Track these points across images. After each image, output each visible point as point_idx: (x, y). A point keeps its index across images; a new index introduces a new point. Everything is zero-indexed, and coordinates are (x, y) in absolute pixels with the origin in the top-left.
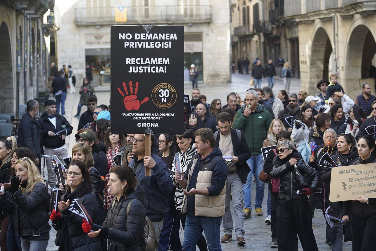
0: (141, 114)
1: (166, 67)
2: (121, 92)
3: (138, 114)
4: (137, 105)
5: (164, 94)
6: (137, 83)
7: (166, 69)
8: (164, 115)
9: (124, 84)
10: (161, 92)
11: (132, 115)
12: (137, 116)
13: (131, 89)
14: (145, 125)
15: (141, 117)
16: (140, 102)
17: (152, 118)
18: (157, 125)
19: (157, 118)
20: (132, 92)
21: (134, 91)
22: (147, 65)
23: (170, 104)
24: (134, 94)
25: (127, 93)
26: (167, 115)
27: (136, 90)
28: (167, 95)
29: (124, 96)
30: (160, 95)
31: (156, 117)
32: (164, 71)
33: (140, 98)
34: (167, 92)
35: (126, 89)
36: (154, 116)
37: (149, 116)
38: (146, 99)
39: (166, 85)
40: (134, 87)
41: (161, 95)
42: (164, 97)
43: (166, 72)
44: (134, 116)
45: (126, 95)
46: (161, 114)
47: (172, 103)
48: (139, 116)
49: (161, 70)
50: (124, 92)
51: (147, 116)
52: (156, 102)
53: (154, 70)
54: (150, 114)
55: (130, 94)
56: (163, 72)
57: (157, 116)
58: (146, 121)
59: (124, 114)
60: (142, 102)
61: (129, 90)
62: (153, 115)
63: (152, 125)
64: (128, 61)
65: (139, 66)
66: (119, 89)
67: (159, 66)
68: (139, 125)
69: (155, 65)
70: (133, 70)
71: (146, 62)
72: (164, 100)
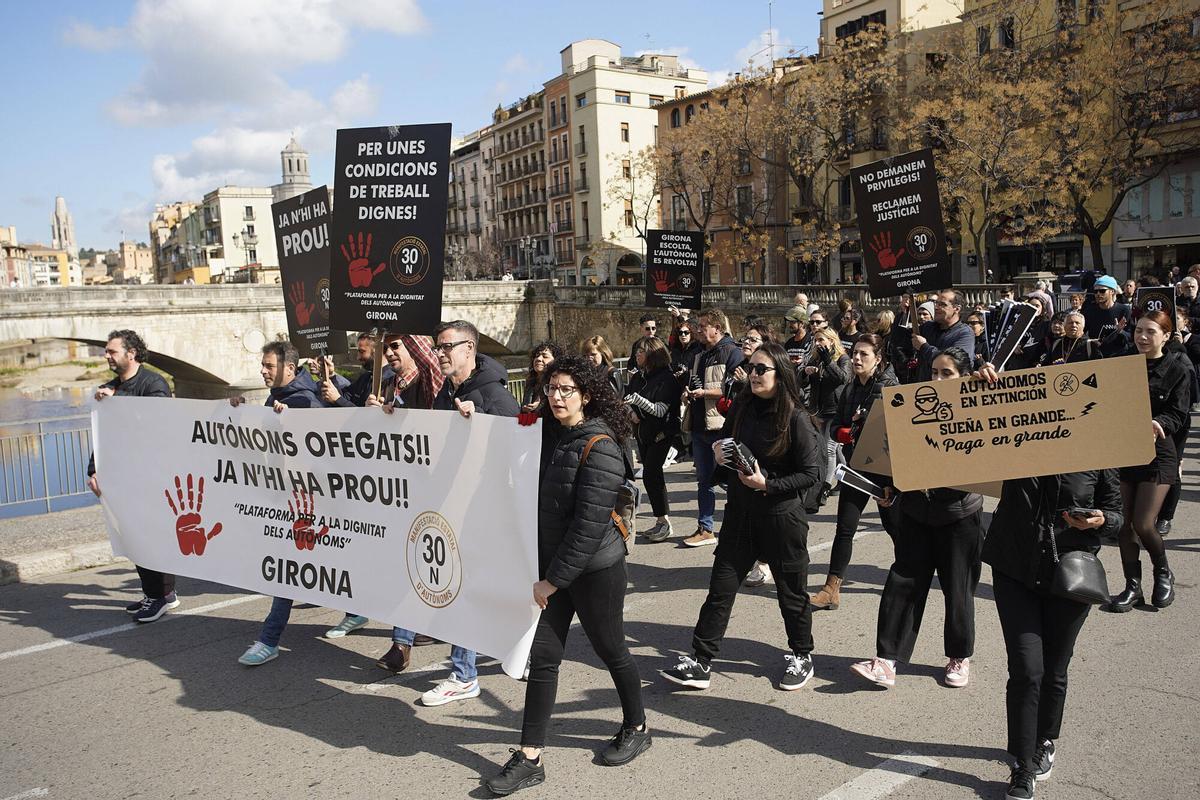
0: (898, 271)
1: (917, 207)
2: (873, 247)
3: (896, 272)
4: (893, 260)
5: (921, 241)
6: (889, 232)
7: (918, 210)
8: (925, 267)
9: (875, 237)
10: (917, 238)
11: (890, 273)
12: (894, 274)
13: (884, 241)
14: (905, 283)
15: (900, 274)
16: (895, 256)
17: (912, 274)
18: (918, 282)
19: (917, 273)
20: (885, 245)
21: (887, 243)
22: (896, 208)
23: (929, 253)
24: (887, 247)
25: (880, 248)
26: (928, 267)
27: (889, 241)
28: (924, 242)
29: (877, 251)
30: (916, 243)
32: (916, 212)
33: (895, 251)
34: (923, 237)
35: (878, 242)
36: (914, 271)
37: (908, 272)
38: (902, 252)
39: (921, 229)
40: (886, 238)
41: (918, 242)
42: (921, 245)
43: (918, 212)
44: (892, 274)
45: (879, 250)
46: (921, 268)
47: (932, 251)
48: (897, 274)
49: (913, 211)
50: (876, 246)
51: (905, 272)
52: (912, 252)
53: (905, 212)
54: (909, 269)
55: (883, 248)
58: (906, 279)
59: (881, 274)
60: (898, 256)
61: (881, 244)
62: (912, 269)
63: (913, 282)
64: (875, 208)
65: (887, 211)
66: (871, 244)
67: (909, 206)
68: (899, 285)
69: (905, 206)
70: (881, 218)
71: (894, 205)
72: (922, 249)
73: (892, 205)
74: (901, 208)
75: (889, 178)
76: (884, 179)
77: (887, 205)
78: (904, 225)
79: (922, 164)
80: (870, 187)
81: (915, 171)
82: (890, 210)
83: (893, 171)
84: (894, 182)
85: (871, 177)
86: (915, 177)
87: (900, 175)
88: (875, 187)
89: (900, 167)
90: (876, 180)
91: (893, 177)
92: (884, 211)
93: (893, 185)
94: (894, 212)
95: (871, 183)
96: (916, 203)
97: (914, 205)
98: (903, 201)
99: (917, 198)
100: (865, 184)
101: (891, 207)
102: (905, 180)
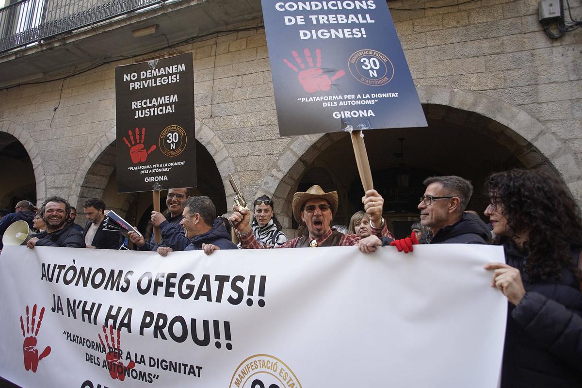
0: (148, 167)
1: (173, 105)
2: (127, 143)
3: (145, 167)
4: (144, 156)
5: (173, 138)
6: (144, 129)
7: (173, 109)
8: (173, 164)
9: (130, 132)
10: (170, 136)
11: (139, 168)
12: (144, 169)
13: (138, 137)
14: (152, 179)
15: (149, 169)
16: (147, 152)
17: (160, 170)
18: (166, 178)
19: (166, 170)
20: (138, 141)
21: (140, 139)
22: (154, 106)
23: (179, 151)
24: (140, 143)
25: (133, 143)
26: (176, 164)
27: (143, 137)
28: (175, 140)
29: (130, 146)
30: (168, 141)
31: (164, 168)
32: (172, 110)
33: (147, 147)
34: (175, 135)
35: (132, 138)
36: (163, 167)
37: (157, 168)
38: (154, 147)
39: (174, 127)
40: (140, 134)
41: (170, 140)
42: (173, 142)
43: (174, 111)
44: (141, 170)
45: (132, 145)
46: (170, 164)
47: (182, 148)
48: (146, 169)
49: (169, 110)
50: (130, 142)
51: (154, 168)
52: (164, 150)
53: (161, 110)
54: (158, 166)
55: (136, 143)
56: (171, 112)
57: (166, 167)
58: (154, 175)
59: (131, 168)
60: (149, 152)
61: (135, 139)
62: (161, 166)
63: (161, 178)
64: (134, 105)
65: (145, 109)
66: (125, 139)
67: (166, 105)
68: (147, 180)
69: (162, 105)
70: (139, 115)
71: (153, 103)
72: (173, 146)
73: (150, 103)
74: (158, 106)
75: (151, 78)
76: (146, 79)
77: (145, 103)
78: (159, 123)
79: (182, 68)
80: (132, 85)
81: (176, 74)
82: (147, 108)
83: (155, 73)
84: (156, 82)
85: (134, 76)
86: (175, 79)
87: (162, 76)
88: (137, 85)
89: (162, 69)
90: (139, 80)
91: (155, 78)
92: (142, 108)
93: (154, 85)
94: (152, 110)
95: (134, 82)
96: (173, 103)
97: (171, 104)
98: (161, 100)
99: (174, 98)
100: (128, 82)
101: (149, 105)
102: (165, 81)
